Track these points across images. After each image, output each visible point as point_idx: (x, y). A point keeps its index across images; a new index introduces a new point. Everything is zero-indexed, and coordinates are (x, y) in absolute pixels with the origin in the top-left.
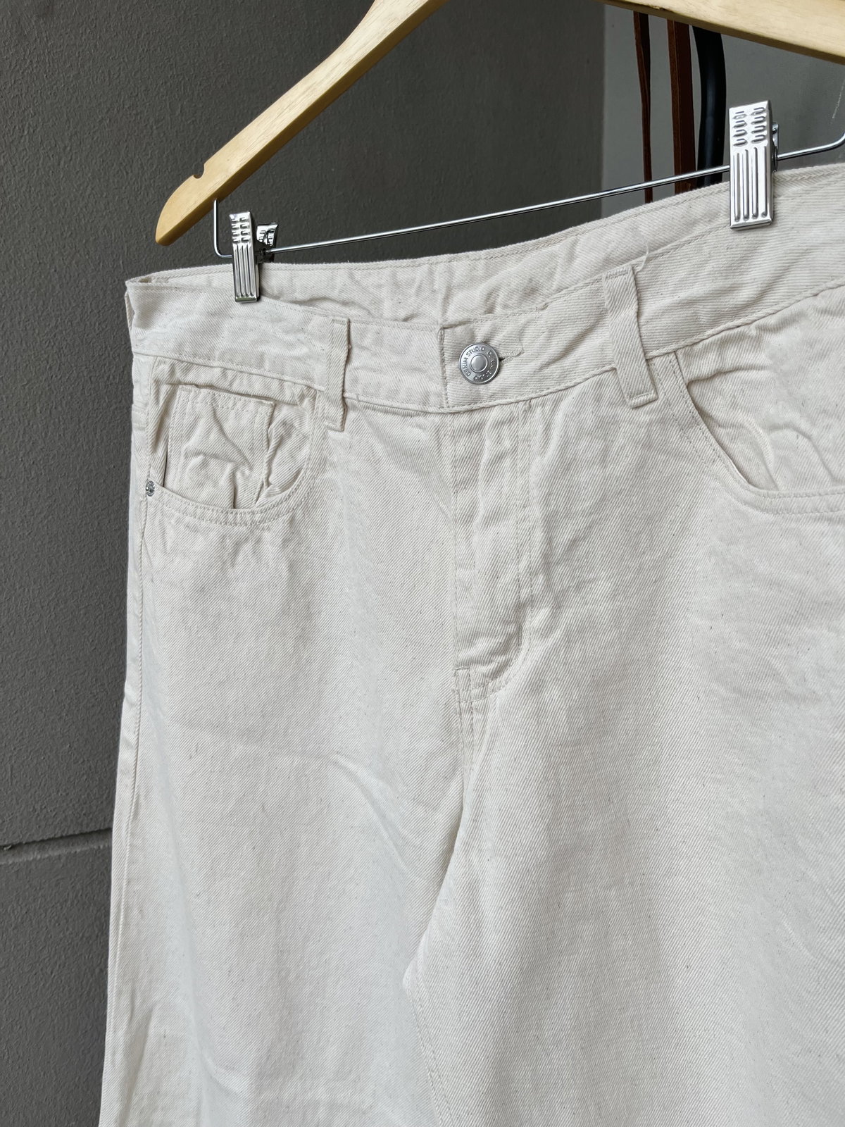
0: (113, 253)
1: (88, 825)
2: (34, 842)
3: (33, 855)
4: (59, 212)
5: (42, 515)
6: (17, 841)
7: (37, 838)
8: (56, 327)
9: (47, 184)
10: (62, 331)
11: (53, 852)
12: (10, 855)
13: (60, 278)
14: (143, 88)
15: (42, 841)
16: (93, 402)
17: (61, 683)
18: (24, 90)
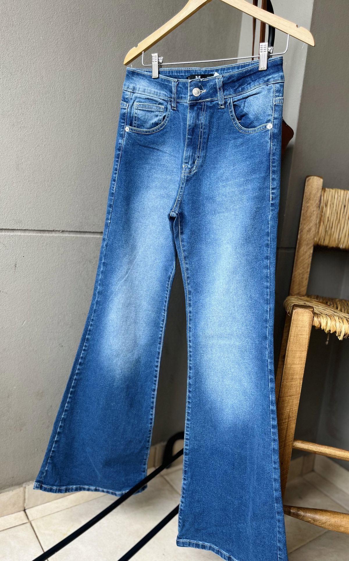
0: (100, 60)
1: (81, 229)
2: (68, 231)
3: (66, 235)
4: (87, 46)
5: (76, 136)
6: (63, 230)
7: (69, 230)
8: (84, 80)
9: (85, 37)
10: (85, 82)
11: (72, 235)
12: (61, 233)
13: (86, 66)
14: (112, 11)
15: (70, 231)
16: (92, 104)
17: (77, 186)
18: (81, 8)
